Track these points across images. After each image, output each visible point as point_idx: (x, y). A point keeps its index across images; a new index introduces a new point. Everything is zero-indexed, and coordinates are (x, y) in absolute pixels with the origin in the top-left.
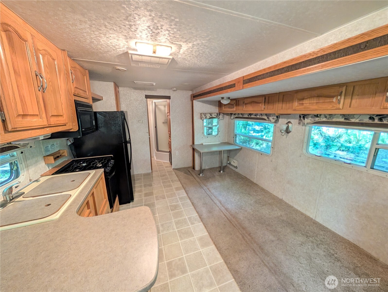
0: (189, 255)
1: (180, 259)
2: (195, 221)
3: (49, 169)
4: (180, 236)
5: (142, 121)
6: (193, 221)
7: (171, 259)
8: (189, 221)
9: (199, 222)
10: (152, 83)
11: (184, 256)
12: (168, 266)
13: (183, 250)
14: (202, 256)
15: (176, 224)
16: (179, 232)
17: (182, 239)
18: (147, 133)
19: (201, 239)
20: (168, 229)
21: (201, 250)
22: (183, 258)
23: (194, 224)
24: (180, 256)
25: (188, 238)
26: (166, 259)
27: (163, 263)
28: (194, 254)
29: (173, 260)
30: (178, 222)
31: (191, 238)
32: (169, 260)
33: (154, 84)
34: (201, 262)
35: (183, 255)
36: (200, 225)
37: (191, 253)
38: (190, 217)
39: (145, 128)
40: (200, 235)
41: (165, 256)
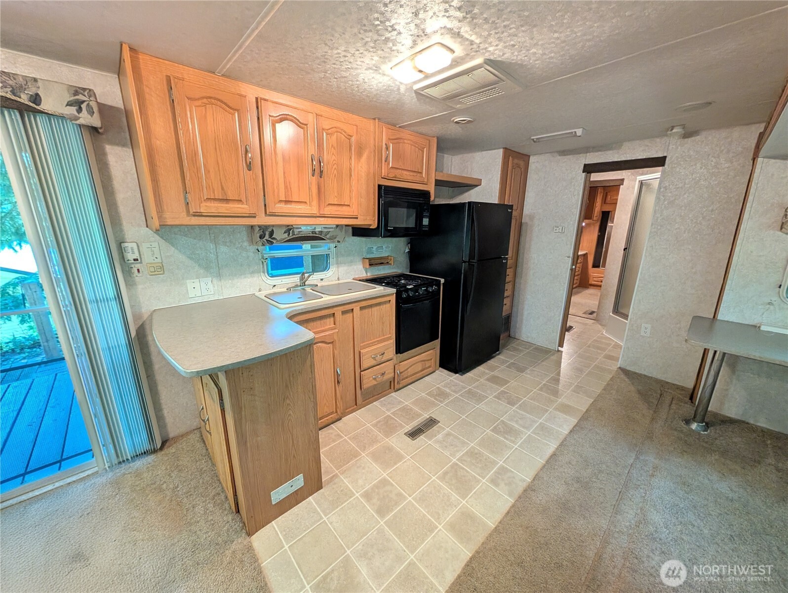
0: (416, 508)
1: (399, 495)
2: (506, 484)
3: (367, 274)
4: (446, 473)
5: (561, 228)
6: (503, 480)
7: (393, 481)
8: (495, 472)
9: (510, 495)
10: (573, 131)
11: (410, 499)
12: (380, 482)
13: (420, 492)
14: (428, 533)
15: (467, 452)
16: (452, 467)
17: (442, 478)
18: (569, 257)
19: (467, 517)
20: (446, 447)
21: (440, 527)
22: (405, 498)
23: (497, 485)
24: (406, 492)
25: (451, 489)
26: (391, 472)
27: (381, 472)
28: (424, 515)
29: (392, 485)
30: (476, 454)
31: (455, 496)
32: (391, 478)
33: (579, 132)
34: (413, 538)
35: (410, 497)
36: (505, 502)
37: (422, 508)
38: (506, 468)
39: (567, 245)
40: (477, 510)
41: (393, 470)
